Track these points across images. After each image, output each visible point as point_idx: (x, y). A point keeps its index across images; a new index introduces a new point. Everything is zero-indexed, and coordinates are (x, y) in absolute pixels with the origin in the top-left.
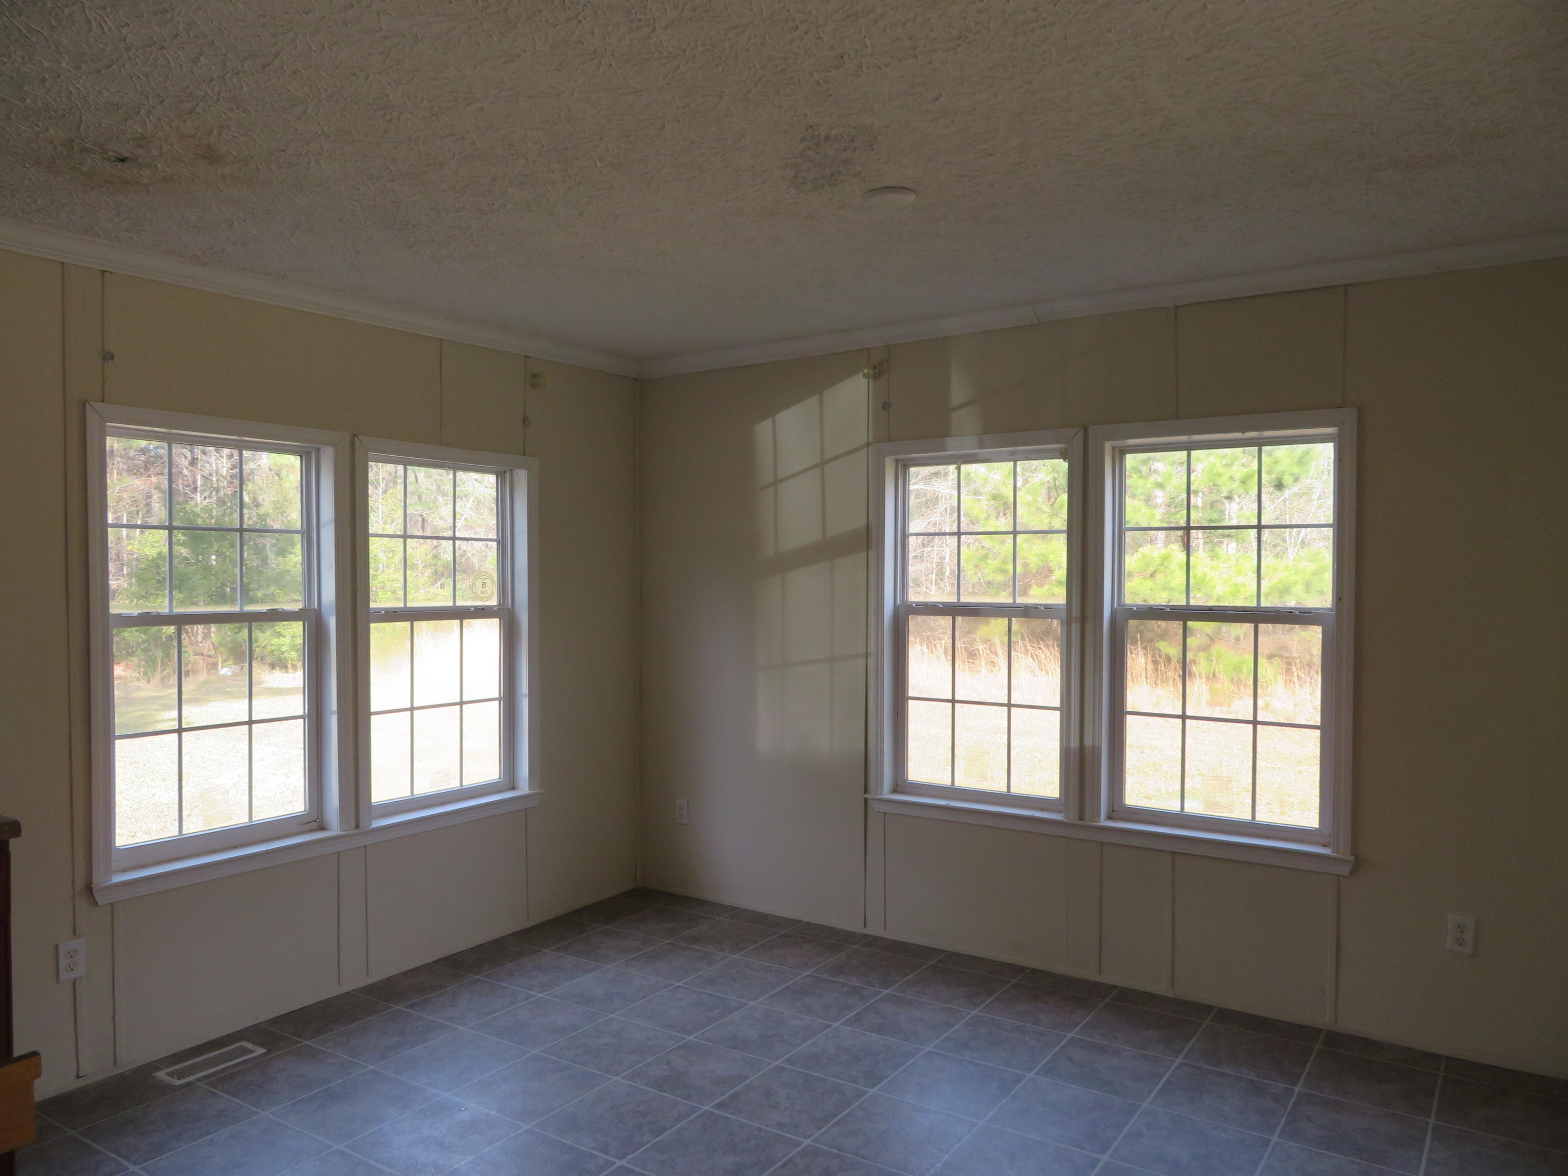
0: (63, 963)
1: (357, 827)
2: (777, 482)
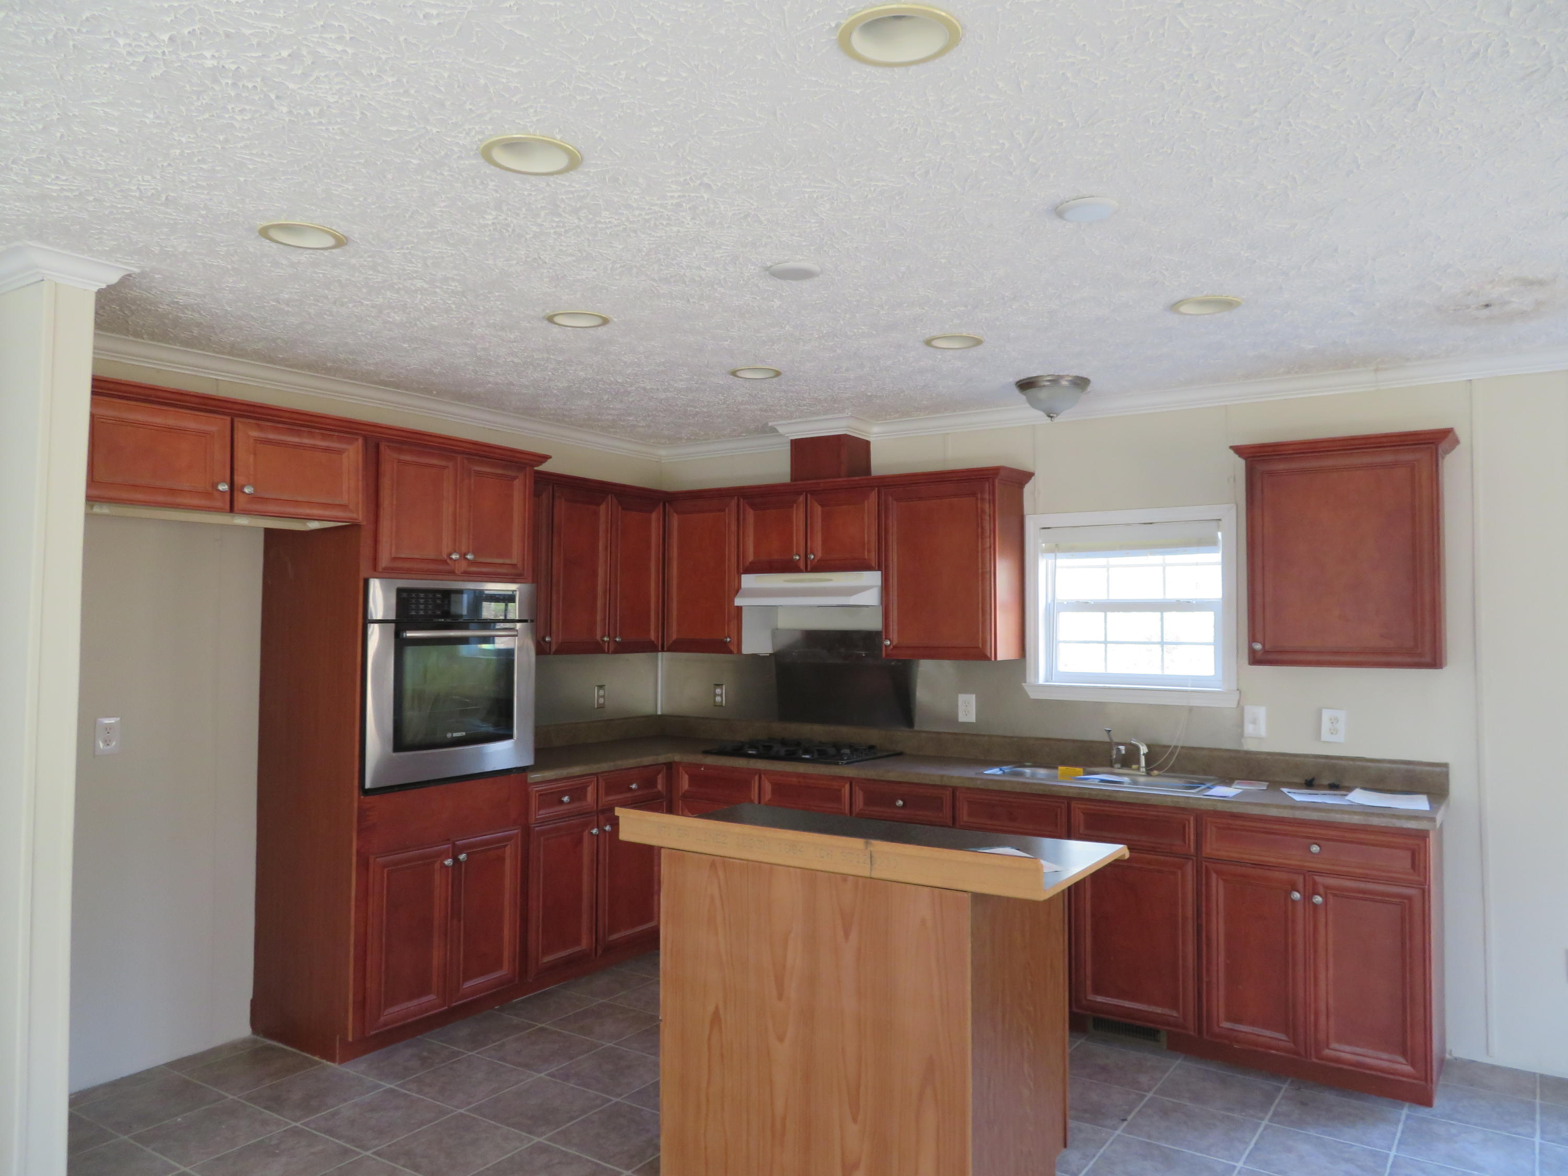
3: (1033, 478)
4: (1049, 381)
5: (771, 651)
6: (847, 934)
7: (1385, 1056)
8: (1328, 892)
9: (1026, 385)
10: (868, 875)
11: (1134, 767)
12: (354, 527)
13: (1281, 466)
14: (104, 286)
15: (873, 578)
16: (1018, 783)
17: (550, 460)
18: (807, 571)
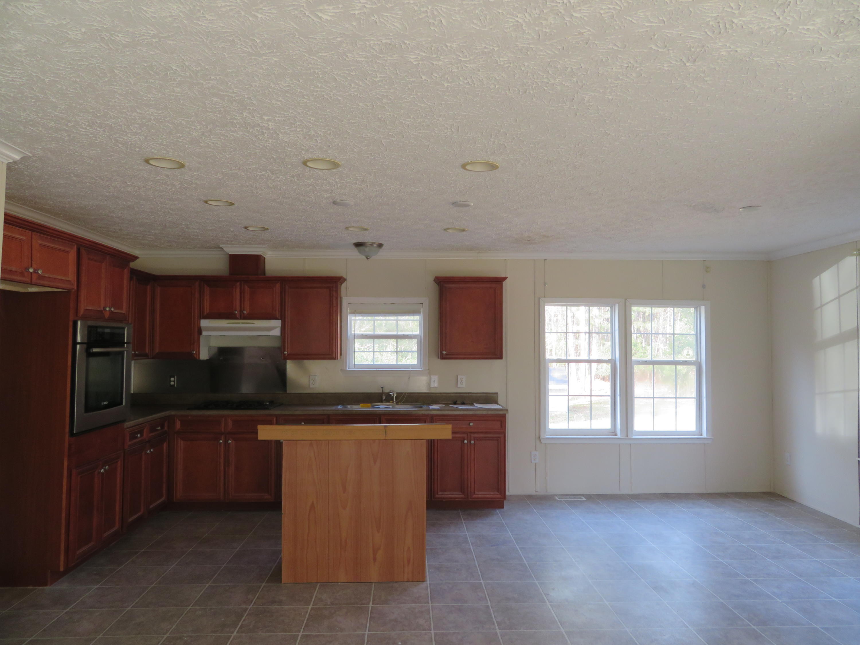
0: (533, 458)
1: (627, 436)
2: (822, 306)
3: (346, 282)
4: (369, 244)
5: (208, 358)
6: (375, 462)
7: (492, 493)
8: (475, 439)
9: (358, 245)
10: (384, 438)
11: (391, 402)
12: (69, 292)
13: (453, 286)
14: (11, 161)
15: (277, 323)
16: (345, 410)
17: (138, 260)
18: (241, 318)
